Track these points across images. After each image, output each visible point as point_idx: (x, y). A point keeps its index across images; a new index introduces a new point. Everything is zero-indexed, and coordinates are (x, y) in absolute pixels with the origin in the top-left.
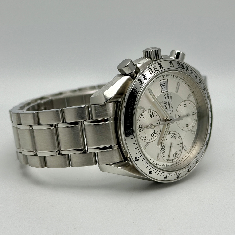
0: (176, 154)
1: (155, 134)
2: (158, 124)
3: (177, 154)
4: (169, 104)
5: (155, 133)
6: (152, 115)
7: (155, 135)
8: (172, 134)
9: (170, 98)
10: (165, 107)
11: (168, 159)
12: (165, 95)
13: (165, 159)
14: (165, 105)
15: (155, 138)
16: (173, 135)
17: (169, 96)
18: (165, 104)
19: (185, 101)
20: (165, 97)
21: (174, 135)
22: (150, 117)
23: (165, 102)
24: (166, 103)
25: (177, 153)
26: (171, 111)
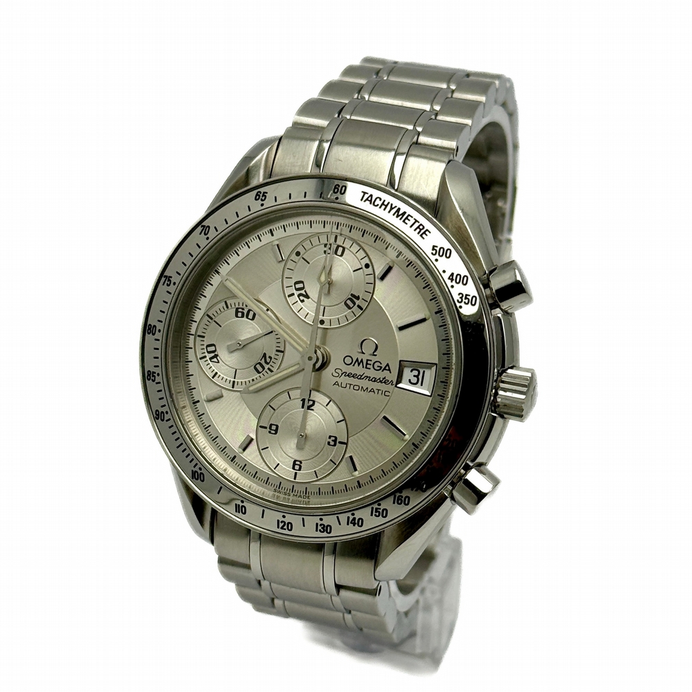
0: (213, 355)
1: (299, 296)
2: (321, 317)
3: (211, 359)
4: (360, 377)
5: (302, 298)
6: (354, 304)
7: (296, 293)
8: (273, 360)
9: (376, 386)
10: (357, 360)
11: (211, 319)
12: (389, 370)
13: (216, 308)
14: (362, 361)
15: (288, 292)
16: (268, 364)
17: (383, 387)
18: (367, 360)
19: (346, 444)
20: (385, 369)
21: (266, 367)
22: (352, 295)
23: (372, 363)
24: (366, 368)
25: (215, 360)
26: (337, 379)
